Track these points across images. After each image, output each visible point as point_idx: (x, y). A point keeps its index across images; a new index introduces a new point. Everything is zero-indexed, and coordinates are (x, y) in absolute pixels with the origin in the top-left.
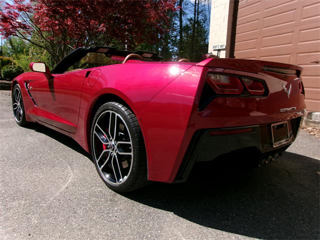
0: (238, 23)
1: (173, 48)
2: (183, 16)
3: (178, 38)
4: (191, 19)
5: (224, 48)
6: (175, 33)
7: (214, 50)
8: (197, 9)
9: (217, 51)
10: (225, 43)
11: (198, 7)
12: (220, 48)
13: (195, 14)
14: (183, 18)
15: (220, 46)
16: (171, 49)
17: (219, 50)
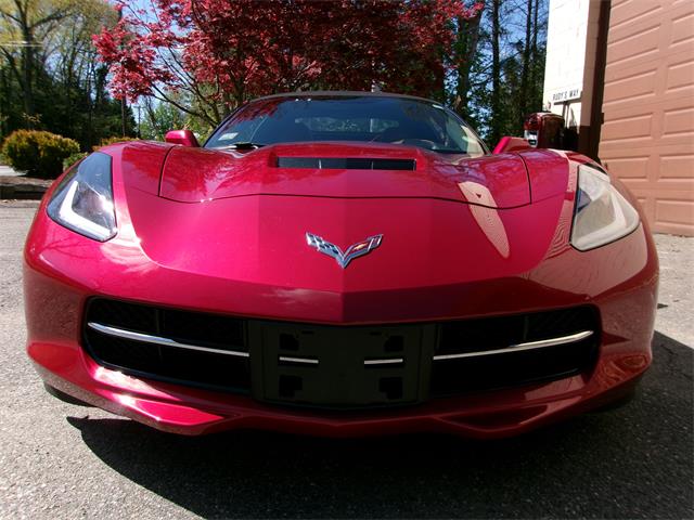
0: (610, 38)
1: (477, 111)
2: (499, 38)
3: (490, 87)
4: (520, 43)
5: (578, 96)
6: (482, 77)
7: (555, 104)
8: (532, 20)
9: (562, 106)
10: (579, 87)
11: (536, 14)
12: (569, 98)
13: (528, 33)
14: (501, 42)
15: (568, 95)
16: (472, 112)
17: (566, 103)
